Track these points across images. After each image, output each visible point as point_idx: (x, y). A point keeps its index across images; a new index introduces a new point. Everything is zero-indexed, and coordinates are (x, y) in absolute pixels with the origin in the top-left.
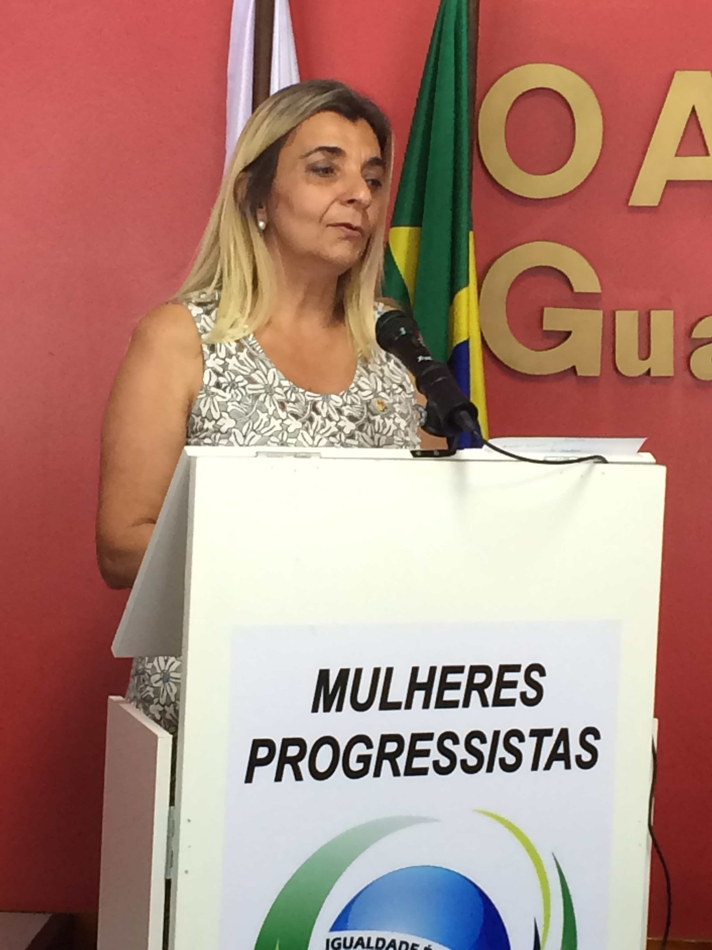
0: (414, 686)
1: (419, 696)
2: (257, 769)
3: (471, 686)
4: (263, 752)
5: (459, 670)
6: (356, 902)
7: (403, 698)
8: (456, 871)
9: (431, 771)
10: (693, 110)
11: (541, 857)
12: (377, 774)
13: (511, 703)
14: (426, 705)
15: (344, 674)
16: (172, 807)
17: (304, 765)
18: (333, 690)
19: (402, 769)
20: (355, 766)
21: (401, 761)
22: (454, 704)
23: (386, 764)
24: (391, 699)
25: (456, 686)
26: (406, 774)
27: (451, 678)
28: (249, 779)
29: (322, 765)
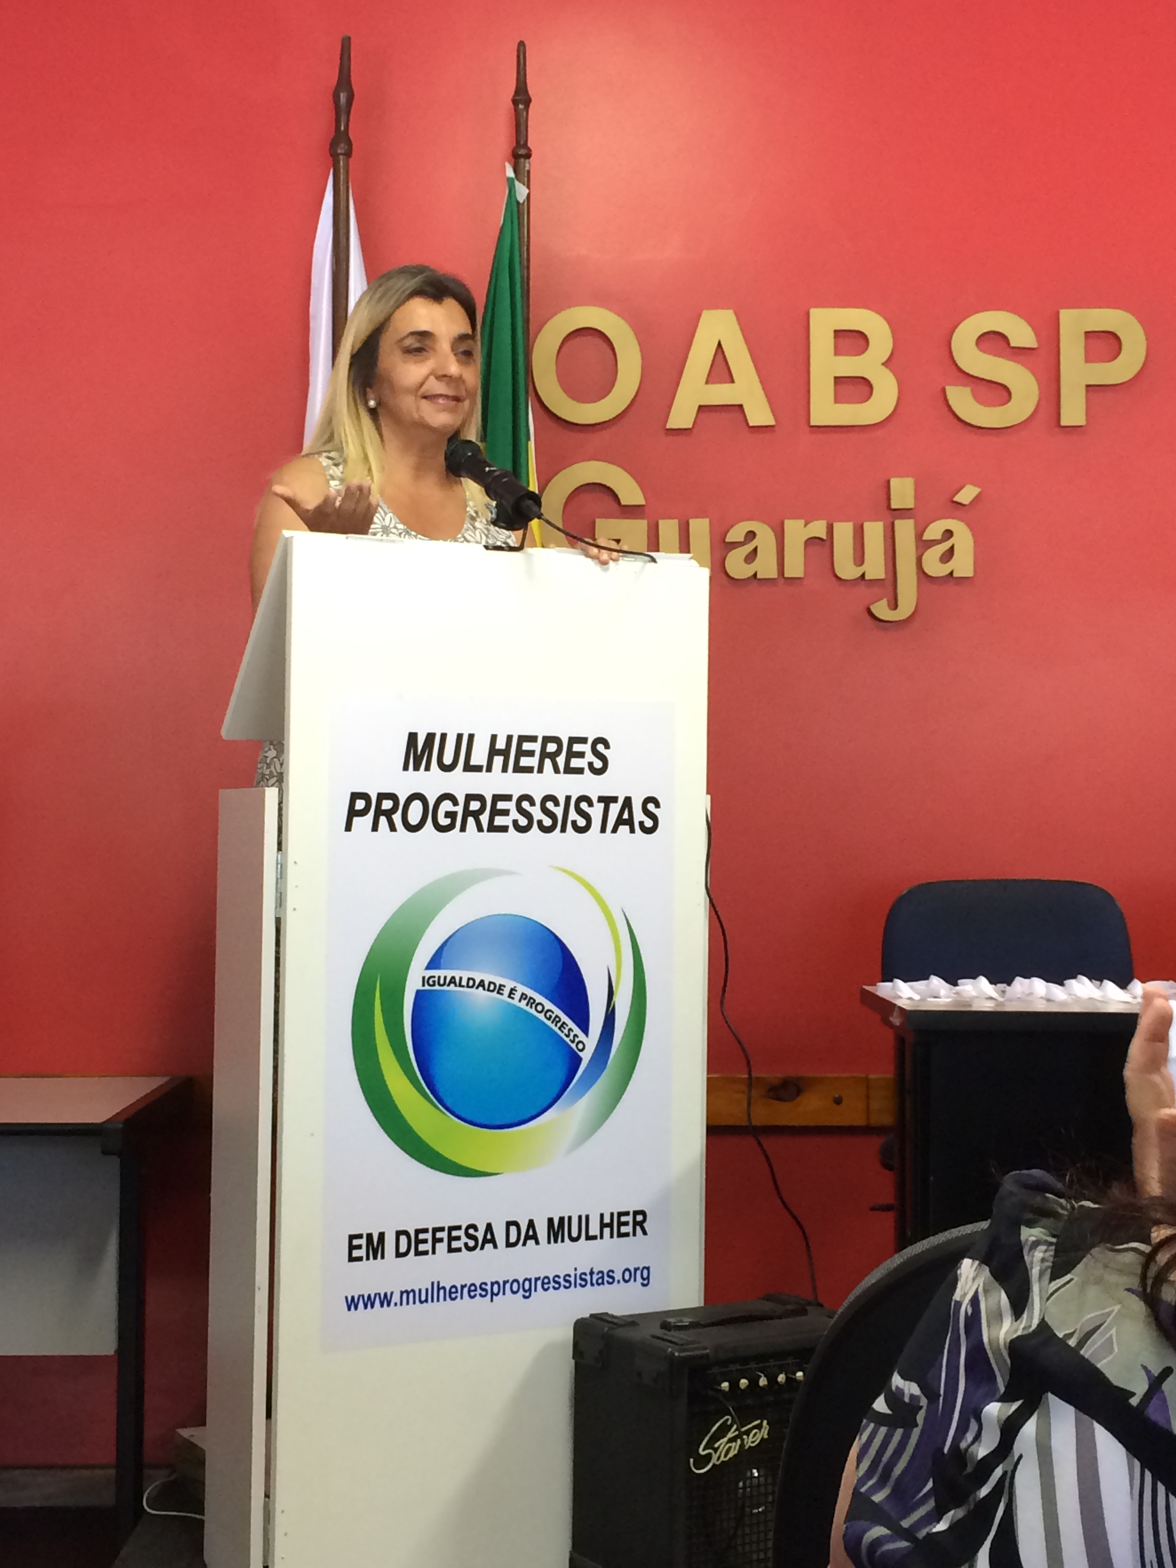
0: (493, 752)
1: (498, 760)
2: (356, 820)
3: (544, 755)
4: (360, 804)
5: (533, 739)
6: (448, 944)
7: (484, 763)
8: (535, 920)
9: (511, 828)
10: (719, 345)
11: (612, 912)
12: (463, 829)
13: (580, 771)
14: (505, 769)
15: (430, 737)
16: (280, 852)
17: (397, 818)
18: (421, 751)
19: (485, 826)
20: (444, 821)
21: (484, 818)
22: (529, 770)
23: (471, 820)
24: (473, 763)
25: (531, 753)
26: (488, 831)
27: (526, 746)
28: (348, 828)
29: (414, 819)
